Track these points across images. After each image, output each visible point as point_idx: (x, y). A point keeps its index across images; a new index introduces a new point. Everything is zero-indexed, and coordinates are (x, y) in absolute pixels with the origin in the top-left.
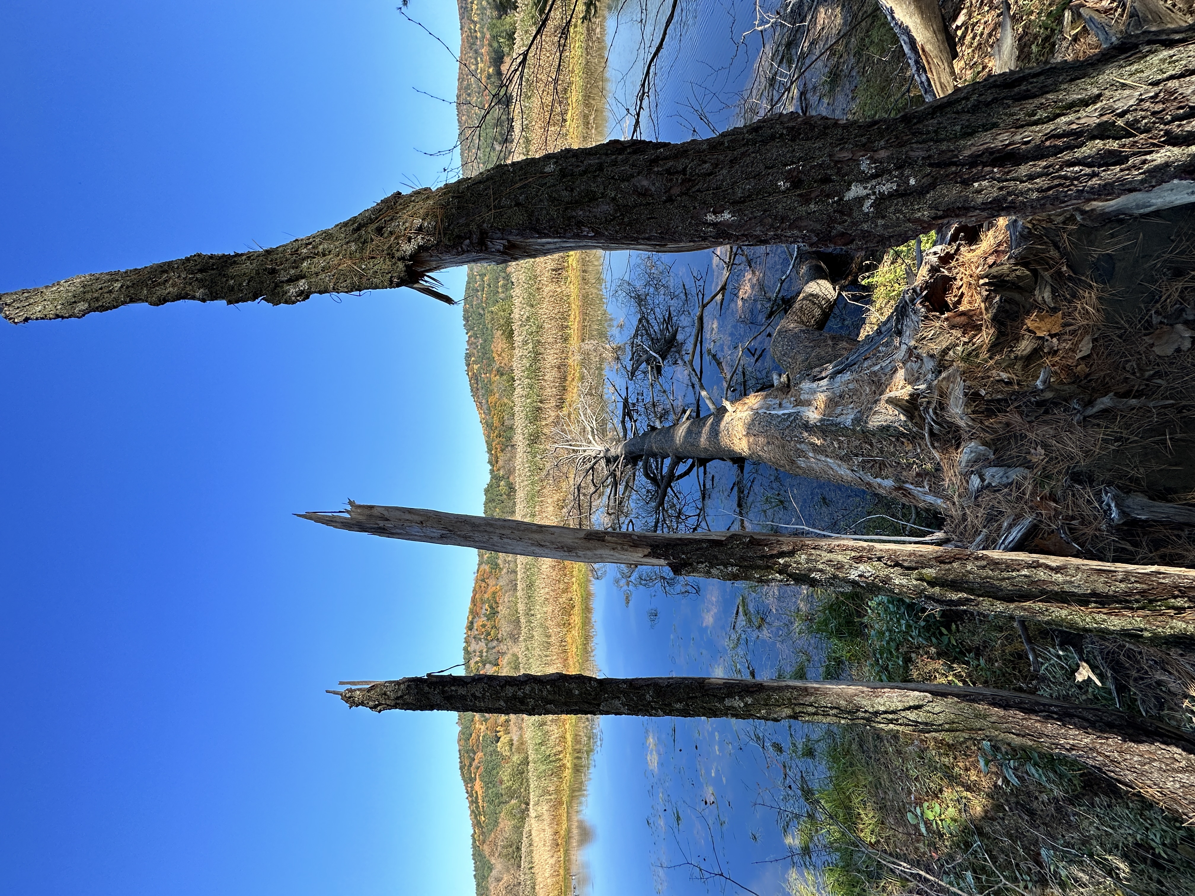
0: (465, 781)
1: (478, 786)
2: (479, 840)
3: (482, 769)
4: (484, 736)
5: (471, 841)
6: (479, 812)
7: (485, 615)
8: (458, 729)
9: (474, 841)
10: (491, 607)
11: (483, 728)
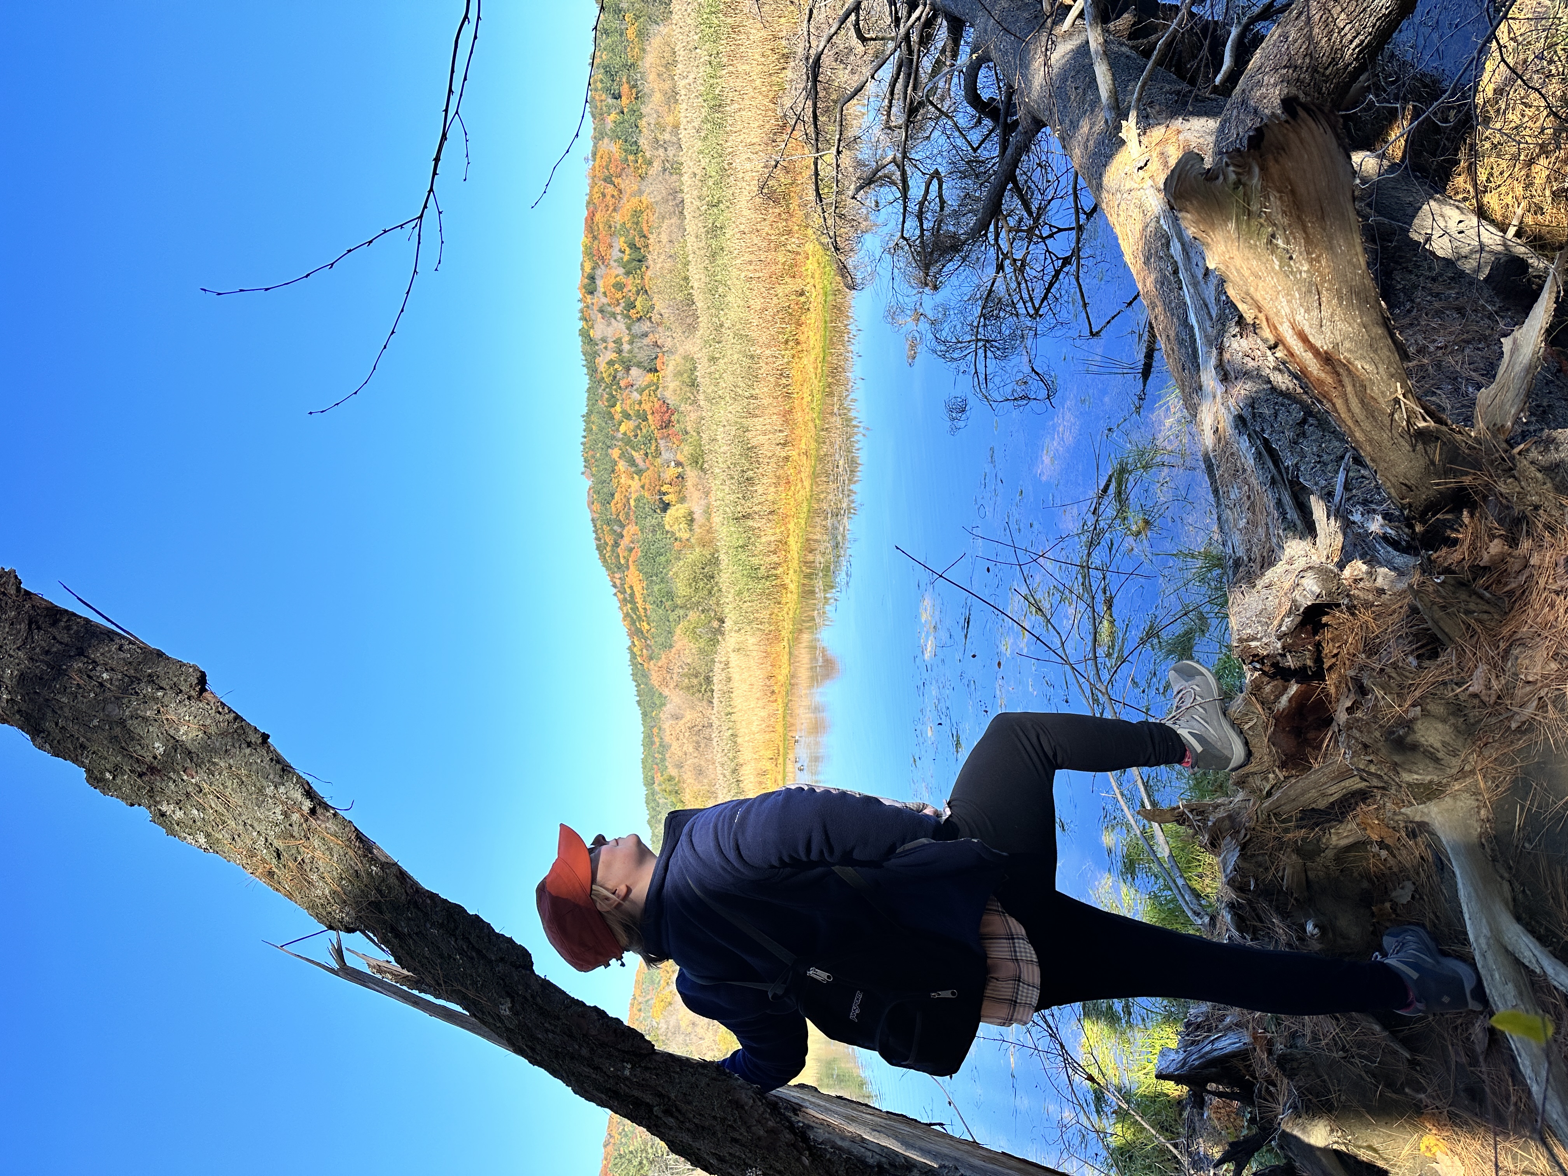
0: (608, 568)
1: (634, 577)
2: (641, 656)
3: (638, 553)
4: (637, 500)
5: (628, 656)
6: (639, 618)
7: (619, 261)
8: (587, 483)
9: (633, 656)
10: (633, 246)
11: (635, 484)
